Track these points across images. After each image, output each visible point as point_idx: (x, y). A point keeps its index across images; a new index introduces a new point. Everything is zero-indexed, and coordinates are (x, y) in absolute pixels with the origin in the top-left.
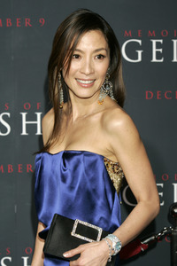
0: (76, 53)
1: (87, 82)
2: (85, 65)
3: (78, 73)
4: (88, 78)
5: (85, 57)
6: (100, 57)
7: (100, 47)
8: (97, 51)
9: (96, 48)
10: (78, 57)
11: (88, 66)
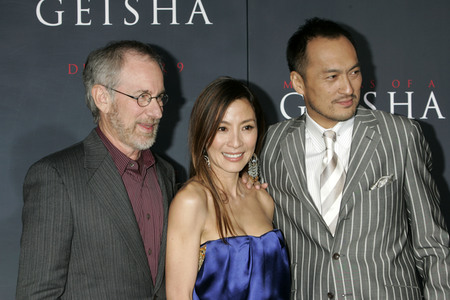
0: (222, 125)
1: (235, 156)
2: (233, 138)
3: (225, 147)
4: (237, 151)
5: (232, 129)
6: (248, 128)
7: (248, 118)
8: (245, 122)
9: (244, 119)
10: (224, 129)
11: (236, 138)
